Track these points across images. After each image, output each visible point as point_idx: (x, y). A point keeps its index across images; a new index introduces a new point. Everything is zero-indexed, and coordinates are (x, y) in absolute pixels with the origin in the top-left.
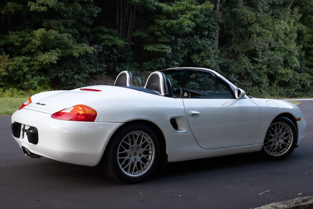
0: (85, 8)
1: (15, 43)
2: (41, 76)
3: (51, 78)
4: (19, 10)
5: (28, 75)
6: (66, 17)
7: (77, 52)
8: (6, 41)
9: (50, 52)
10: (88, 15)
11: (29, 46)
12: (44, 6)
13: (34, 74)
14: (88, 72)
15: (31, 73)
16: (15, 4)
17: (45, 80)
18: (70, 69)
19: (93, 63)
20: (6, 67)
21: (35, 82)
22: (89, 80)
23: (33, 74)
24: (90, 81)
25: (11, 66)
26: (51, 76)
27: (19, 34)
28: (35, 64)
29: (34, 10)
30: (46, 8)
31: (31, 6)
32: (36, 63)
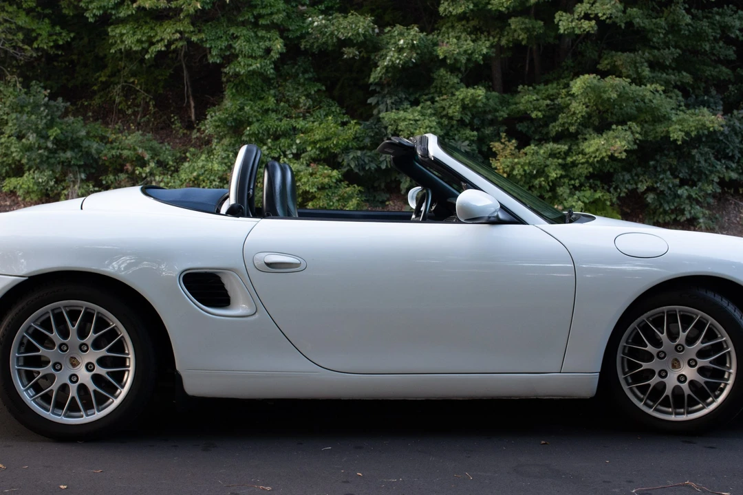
0: (707, 17)
1: (532, 112)
2: (595, 191)
3: (620, 194)
4: (535, 33)
5: (561, 189)
6: (658, 43)
7: (680, 130)
8: (513, 110)
9: (611, 132)
10: (713, 34)
11: (563, 118)
12: (590, 19)
13: (577, 185)
14: (716, 179)
15: (570, 183)
16: (527, 21)
17: (605, 200)
18: (668, 173)
19: (733, 156)
20: (508, 169)
21: (575, 203)
22: (729, 200)
23: (574, 185)
24: (731, 203)
25: (520, 166)
26: (619, 190)
27: (544, 92)
28: (577, 162)
29: (566, 32)
30: (593, 23)
31: (561, 23)
32: (581, 158)
